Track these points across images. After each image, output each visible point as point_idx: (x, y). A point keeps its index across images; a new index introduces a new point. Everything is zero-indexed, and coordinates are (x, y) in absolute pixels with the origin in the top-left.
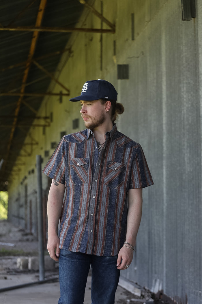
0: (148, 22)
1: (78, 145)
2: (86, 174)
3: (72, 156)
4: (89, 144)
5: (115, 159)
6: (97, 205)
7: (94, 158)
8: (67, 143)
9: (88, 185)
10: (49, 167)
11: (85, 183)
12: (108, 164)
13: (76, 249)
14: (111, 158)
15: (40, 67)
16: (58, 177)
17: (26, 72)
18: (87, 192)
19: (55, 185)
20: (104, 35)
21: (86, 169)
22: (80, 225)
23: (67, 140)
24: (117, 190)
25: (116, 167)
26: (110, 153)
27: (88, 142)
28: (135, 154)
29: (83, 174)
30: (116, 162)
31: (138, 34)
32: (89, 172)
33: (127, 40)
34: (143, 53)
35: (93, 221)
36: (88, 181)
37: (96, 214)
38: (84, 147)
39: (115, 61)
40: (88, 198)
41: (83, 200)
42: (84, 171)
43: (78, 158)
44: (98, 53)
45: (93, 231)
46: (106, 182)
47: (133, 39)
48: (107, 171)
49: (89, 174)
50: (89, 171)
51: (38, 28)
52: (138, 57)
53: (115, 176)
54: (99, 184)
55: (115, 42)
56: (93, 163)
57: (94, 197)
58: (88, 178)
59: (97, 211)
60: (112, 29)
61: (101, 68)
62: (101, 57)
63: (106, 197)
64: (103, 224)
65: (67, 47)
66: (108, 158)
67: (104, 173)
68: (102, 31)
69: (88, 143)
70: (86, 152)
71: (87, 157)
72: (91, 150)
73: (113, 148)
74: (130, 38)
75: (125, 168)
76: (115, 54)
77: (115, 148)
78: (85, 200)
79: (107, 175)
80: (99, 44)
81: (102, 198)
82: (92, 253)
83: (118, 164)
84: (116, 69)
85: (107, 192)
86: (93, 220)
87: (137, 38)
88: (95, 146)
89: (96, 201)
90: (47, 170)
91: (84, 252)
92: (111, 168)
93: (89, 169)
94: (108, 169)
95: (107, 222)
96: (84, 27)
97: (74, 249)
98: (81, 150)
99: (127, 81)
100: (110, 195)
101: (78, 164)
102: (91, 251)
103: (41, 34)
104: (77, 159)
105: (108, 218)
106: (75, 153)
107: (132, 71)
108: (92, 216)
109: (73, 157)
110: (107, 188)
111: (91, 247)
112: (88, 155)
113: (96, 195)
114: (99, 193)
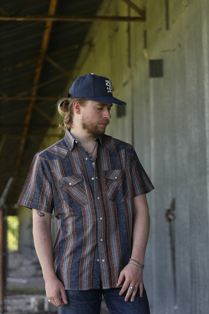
0: (186, 7)
1: (62, 162)
2: (84, 193)
3: (59, 176)
4: (76, 157)
5: (111, 166)
6: (106, 227)
7: (86, 172)
8: (46, 162)
9: (89, 205)
10: (27, 196)
11: (86, 205)
12: (106, 174)
13: (87, 286)
14: (107, 167)
15: (55, 65)
16: (44, 206)
17: (38, 70)
18: (91, 214)
19: (41, 216)
20: (132, 23)
21: (82, 188)
22: (86, 256)
23: (45, 158)
24: (124, 203)
25: (115, 176)
26: (104, 161)
27: (73, 154)
28: (132, 155)
29: (80, 195)
30: (114, 169)
31: (174, 22)
32: (86, 190)
33: (160, 29)
34: (179, 45)
35: (104, 248)
36: (89, 201)
37: (106, 238)
38: (70, 162)
39: (146, 55)
40: (93, 221)
41: (87, 224)
42: (80, 190)
43: (68, 177)
44: (125, 46)
45: (105, 261)
46: (110, 196)
47: (168, 28)
48: (107, 183)
49: (87, 192)
50: (86, 188)
51: (51, 17)
52: (174, 50)
53: (118, 187)
54: (103, 201)
55: (145, 33)
56: (88, 178)
57: (101, 219)
58: (88, 198)
59: (106, 235)
60: (142, 16)
61: (129, 65)
62: (129, 50)
63: (114, 215)
64: (117, 249)
65: (87, 39)
66: (103, 168)
67: (104, 187)
68: (129, 19)
69: (73, 156)
70: (74, 168)
71: (78, 173)
72: (80, 163)
73: (105, 154)
74: (164, 27)
75: (125, 174)
76: (145, 46)
77: (107, 153)
78: (89, 224)
79: (108, 187)
80: (126, 35)
81: (110, 217)
82: (111, 287)
83: (117, 172)
84: (147, 65)
85: (114, 208)
86: (103, 246)
87: (172, 26)
88: (83, 158)
89: (103, 222)
90: (25, 201)
91: (99, 287)
92: (111, 178)
93: (85, 187)
94: (107, 180)
95: (121, 244)
96: (107, 15)
97: (85, 287)
98: (69, 166)
99: (161, 80)
100: (117, 211)
101: (70, 184)
102: (108, 285)
103: (55, 24)
104: (67, 179)
105: (120, 240)
106: (62, 172)
107: (167, 67)
108: (102, 242)
109: (61, 177)
110: (112, 203)
111: (107, 279)
112: (79, 170)
113: (103, 216)
114: (105, 212)
